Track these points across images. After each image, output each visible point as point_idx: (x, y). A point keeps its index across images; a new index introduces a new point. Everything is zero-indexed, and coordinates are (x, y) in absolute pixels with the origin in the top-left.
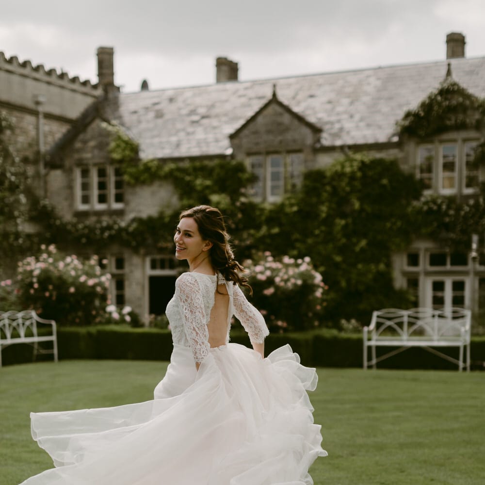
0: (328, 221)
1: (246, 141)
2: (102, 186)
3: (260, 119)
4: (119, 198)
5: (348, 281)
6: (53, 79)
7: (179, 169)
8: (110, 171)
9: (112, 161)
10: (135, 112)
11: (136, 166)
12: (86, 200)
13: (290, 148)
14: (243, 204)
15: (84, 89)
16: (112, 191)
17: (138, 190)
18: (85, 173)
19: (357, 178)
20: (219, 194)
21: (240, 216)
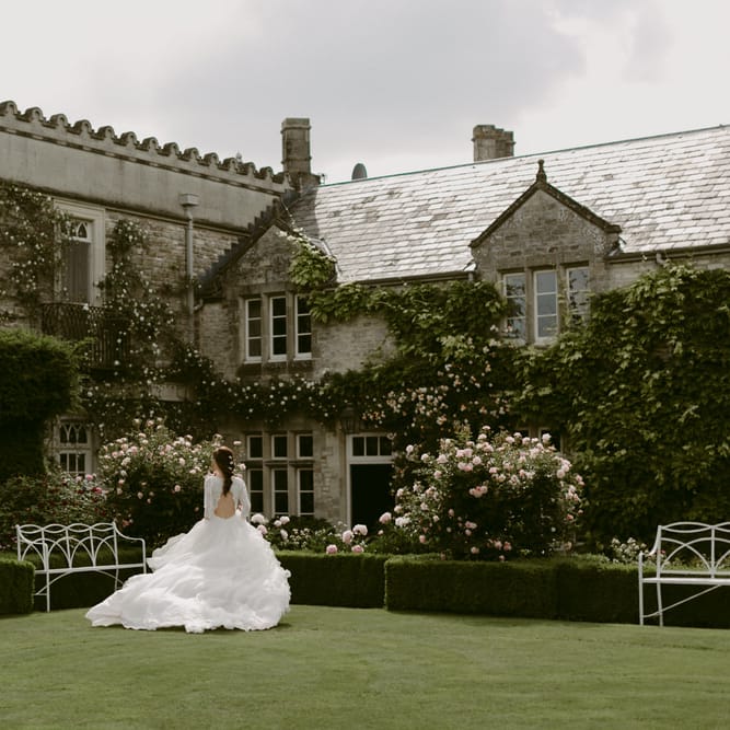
0: (633, 375)
1: (498, 250)
2: (280, 326)
3: (518, 214)
4: (305, 345)
5: (668, 473)
6: (212, 170)
7: (393, 298)
8: (292, 303)
9: (295, 289)
10: (337, 214)
11: (329, 294)
12: (256, 348)
13: (568, 259)
14: (493, 349)
15: (259, 183)
16: (294, 334)
17: (333, 330)
18: (255, 308)
19: (678, 303)
20: (454, 335)
21: (488, 369)
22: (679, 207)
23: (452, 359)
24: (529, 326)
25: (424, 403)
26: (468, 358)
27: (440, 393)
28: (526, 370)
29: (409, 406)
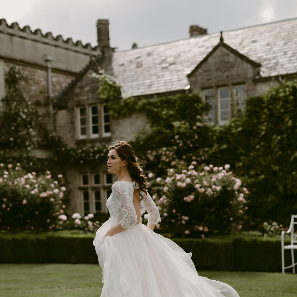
0: (267, 138)
1: (200, 78)
2: (95, 120)
3: (210, 60)
4: (107, 129)
5: (285, 187)
6: (59, 43)
7: (150, 104)
8: (101, 109)
9: (102, 101)
10: (123, 65)
11: (118, 103)
12: (84, 132)
13: (235, 81)
14: (199, 127)
15: (85, 50)
16: (102, 124)
17: (121, 121)
18: (83, 112)
19: (290, 101)
20: (179, 121)
21: (196, 137)
22: (290, 54)
23: (178, 133)
24: (216, 115)
25: (165, 155)
26: (187, 132)
27: (173, 150)
28: (215, 138)
29: (158, 157)
